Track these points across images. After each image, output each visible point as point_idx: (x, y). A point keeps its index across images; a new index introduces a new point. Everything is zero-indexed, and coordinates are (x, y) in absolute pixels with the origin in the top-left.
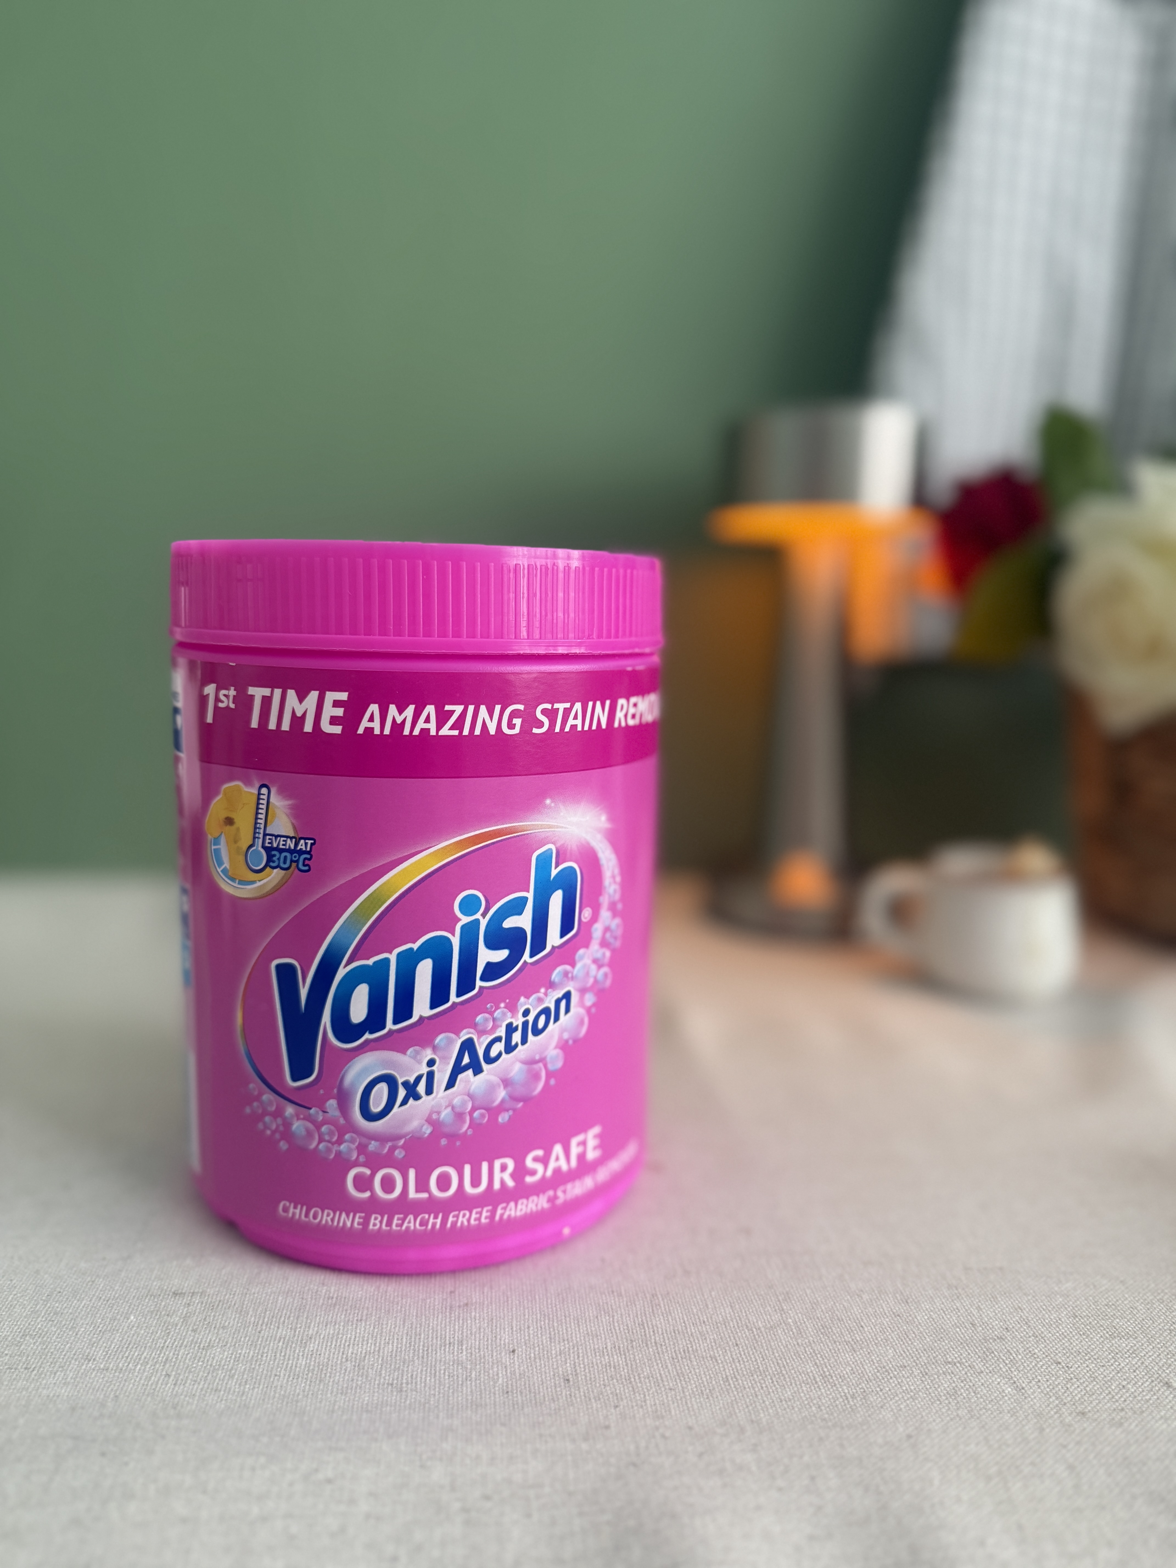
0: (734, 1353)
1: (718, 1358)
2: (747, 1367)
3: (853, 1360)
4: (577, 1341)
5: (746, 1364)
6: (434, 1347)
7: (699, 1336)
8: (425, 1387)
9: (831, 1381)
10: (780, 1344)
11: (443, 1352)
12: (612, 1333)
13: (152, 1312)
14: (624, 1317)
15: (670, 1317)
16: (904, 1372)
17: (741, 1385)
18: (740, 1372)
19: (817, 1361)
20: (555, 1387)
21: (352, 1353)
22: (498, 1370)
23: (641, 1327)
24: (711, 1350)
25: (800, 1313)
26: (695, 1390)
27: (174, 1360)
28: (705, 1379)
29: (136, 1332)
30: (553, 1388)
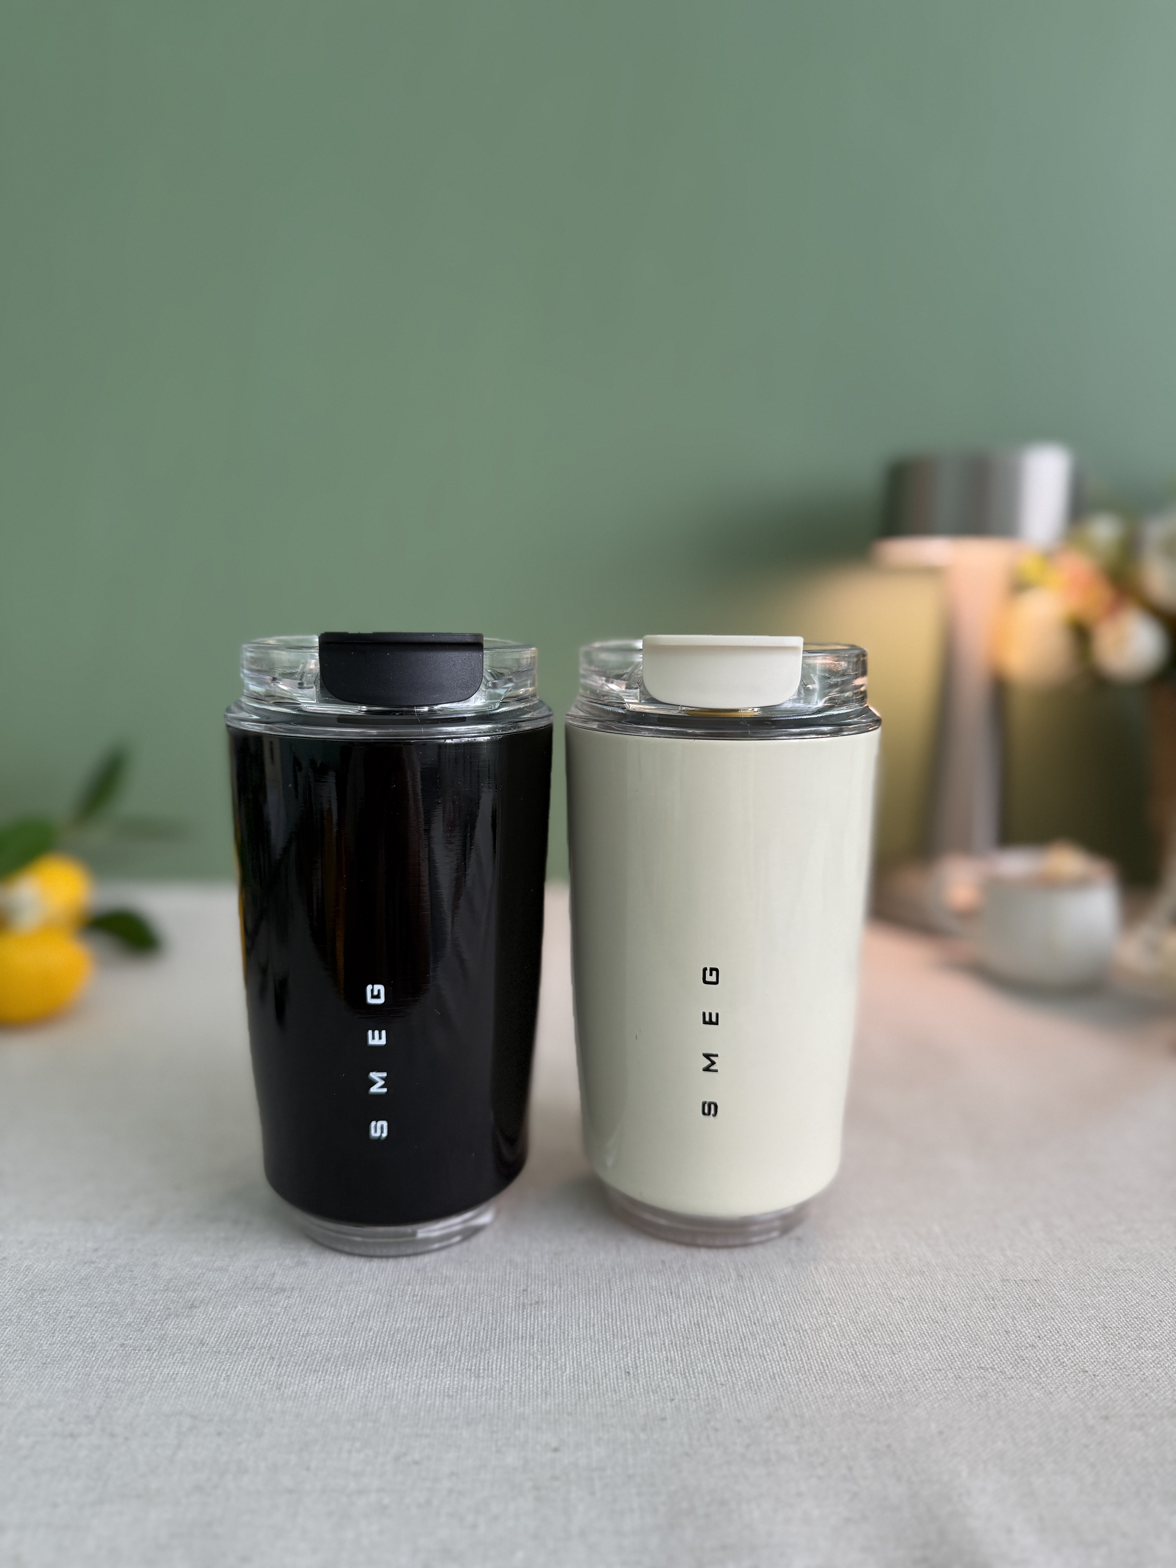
0: (781, 1353)
1: (767, 1357)
2: (793, 1366)
3: (892, 1362)
4: (638, 1338)
5: (793, 1363)
6: (508, 1339)
7: (750, 1336)
8: (500, 1373)
9: (870, 1380)
10: (824, 1345)
11: (516, 1344)
12: (669, 1331)
13: (257, 1302)
14: (681, 1317)
15: (723, 1318)
16: (939, 1375)
17: (787, 1382)
18: (787, 1370)
19: (858, 1362)
20: (617, 1379)
21: (435, 1342)
22: (566, 1361)
23: (697, 1326)
24: (760, 1348)
25: (845, 1317)
26: (744, 1385)
27: (277, 1345)
28: (753, 1376)
29: (243, 1320)
30: (615, 1379)
